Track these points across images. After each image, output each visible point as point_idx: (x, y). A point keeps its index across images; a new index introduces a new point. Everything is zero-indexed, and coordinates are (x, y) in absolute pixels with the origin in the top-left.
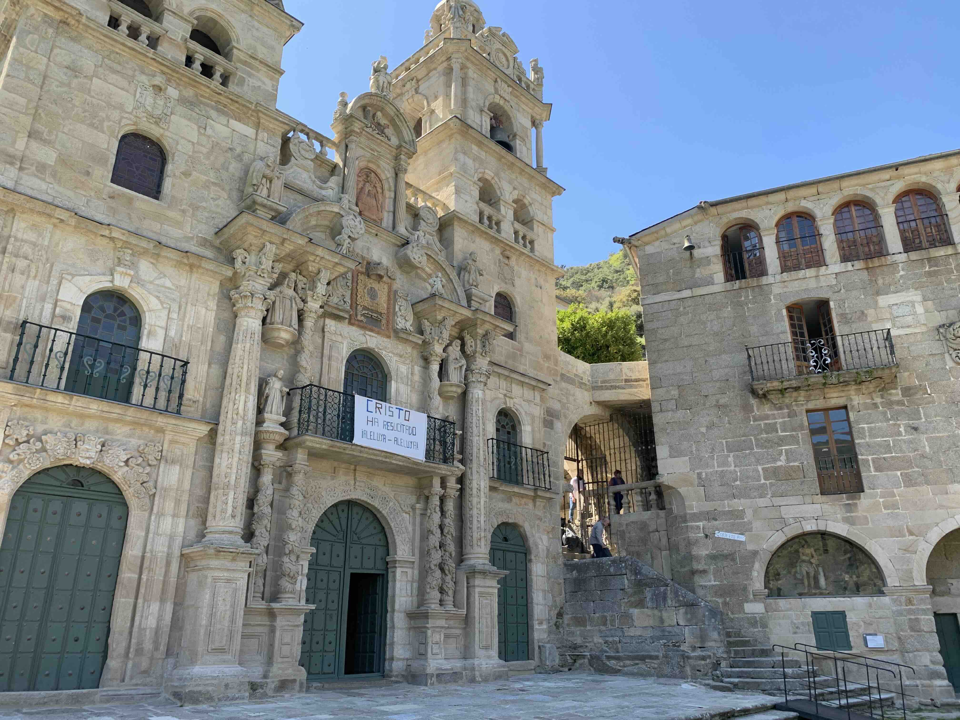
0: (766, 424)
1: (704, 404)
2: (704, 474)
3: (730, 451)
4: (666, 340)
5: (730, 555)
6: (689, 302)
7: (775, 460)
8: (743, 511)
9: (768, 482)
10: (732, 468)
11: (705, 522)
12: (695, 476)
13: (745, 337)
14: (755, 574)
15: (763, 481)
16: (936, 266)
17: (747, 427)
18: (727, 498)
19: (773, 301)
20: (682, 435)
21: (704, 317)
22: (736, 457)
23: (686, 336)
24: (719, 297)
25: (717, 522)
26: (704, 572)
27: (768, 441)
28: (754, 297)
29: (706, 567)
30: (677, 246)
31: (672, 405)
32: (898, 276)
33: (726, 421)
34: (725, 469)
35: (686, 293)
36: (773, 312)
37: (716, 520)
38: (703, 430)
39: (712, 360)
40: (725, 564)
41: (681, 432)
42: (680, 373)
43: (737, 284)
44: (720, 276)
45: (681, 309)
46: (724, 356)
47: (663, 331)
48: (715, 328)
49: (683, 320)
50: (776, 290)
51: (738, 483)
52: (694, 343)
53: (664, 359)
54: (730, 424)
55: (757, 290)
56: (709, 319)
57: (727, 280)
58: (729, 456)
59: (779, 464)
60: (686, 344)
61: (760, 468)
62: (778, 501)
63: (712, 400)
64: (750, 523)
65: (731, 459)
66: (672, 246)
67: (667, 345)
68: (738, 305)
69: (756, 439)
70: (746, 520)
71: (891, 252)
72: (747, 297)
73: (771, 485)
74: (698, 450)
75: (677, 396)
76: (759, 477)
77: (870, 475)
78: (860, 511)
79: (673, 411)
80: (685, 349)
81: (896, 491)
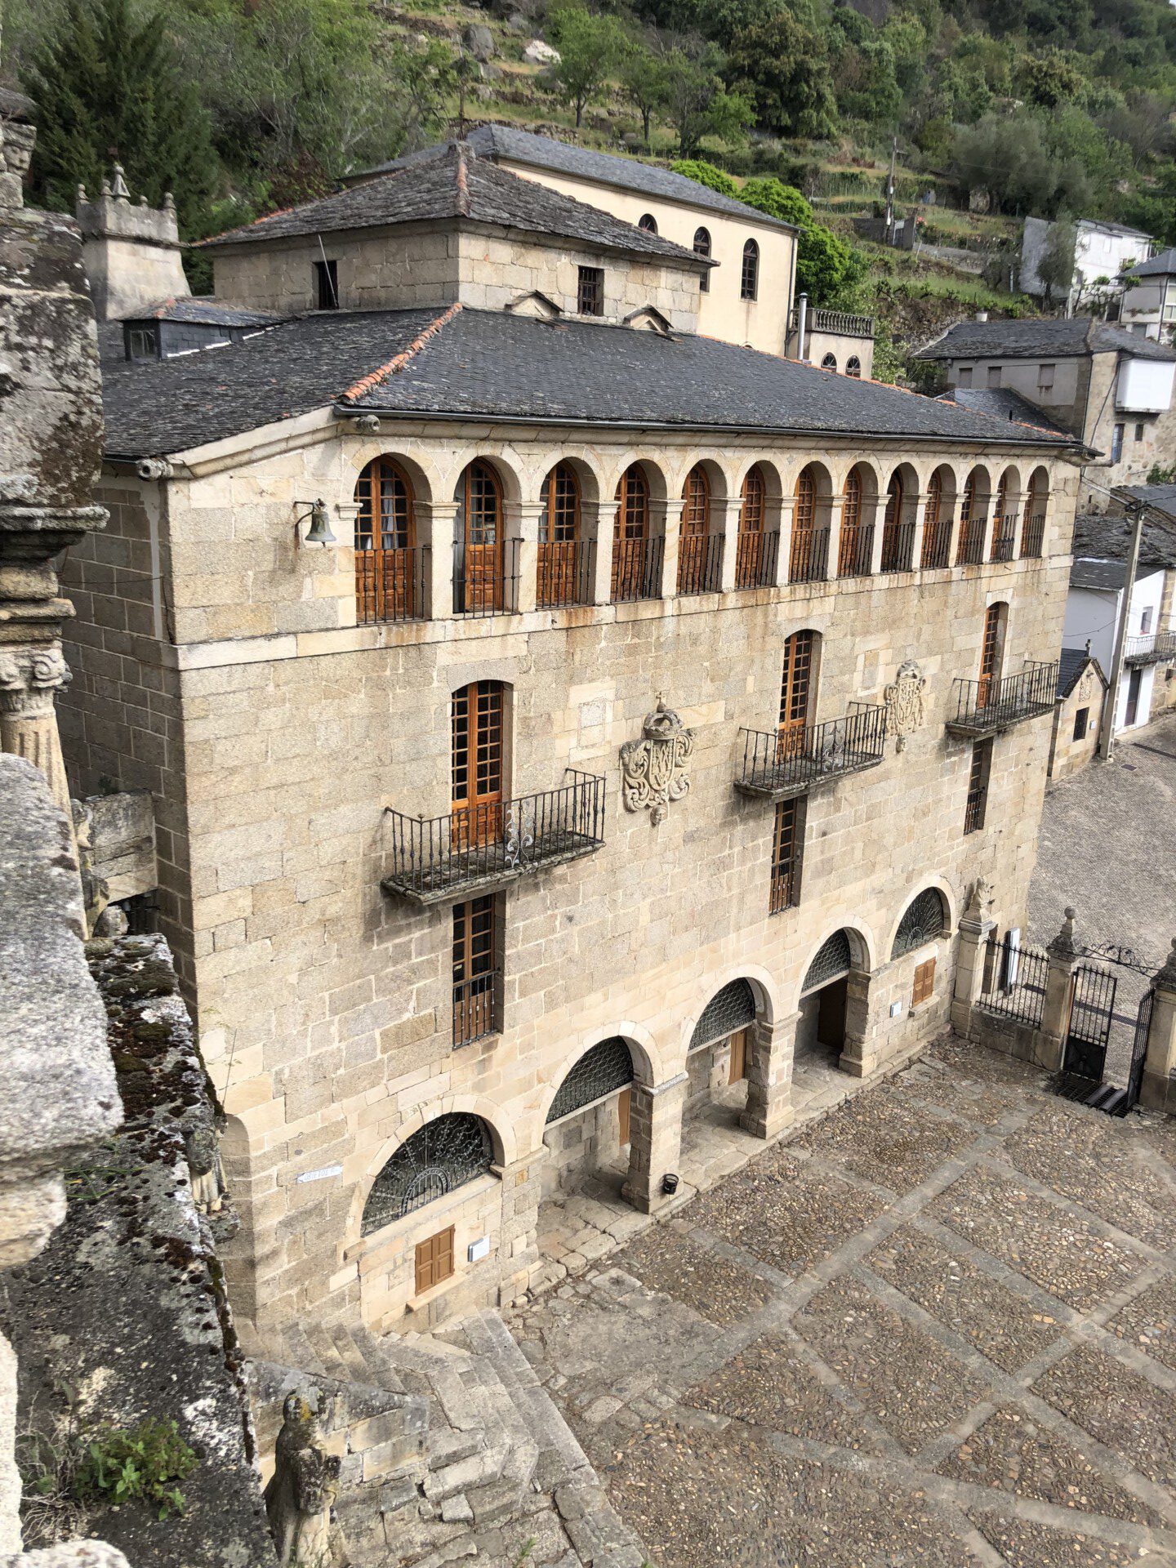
0: (396, 946)
1: (300, 923)
2: (287, 1071)
3: (334, 1012)
4: (233, 771)
5: (316, 1207)
6: (287, 671)
7: (400, 1012)
8: (345, 1121)
9: (385, 1056)
10: (336, 1045)
11: (281, 1165)
12: (271, 1080)
15: (379, 1056)
16: (639, 636)
17: (365, 958)
18: (321, 1105)
19: (435, 684)
20: (253, 998)
21: (313, 713)
22: (345, 1021)
23: (278, 760)
24: (347, 662)
25: (303, 1156)
26: (275, 1253)
27: (395, 977)
28: (406, 670)
29: (276, 1244)
31: (238, 933)
32: (598, 649)
33: (334, 953)
34: (323, 1050)
35: (284, 647)
36: (433, 708)
37: (298, 1153)
38: (293, 979)
39: (321, 820)
40: (307, 1225)
41: (251, 992)
42: (259, 854)
43: (383, 635)
44: (347, 610)
45: (271, 688)
46: (344, 809)
47: (228, 744)
48: (335, 742)
49: (272, 717)
50: (443, 656)
51: (342, 1071)
52: (290, 779)
53: (227, 820)
54: (340, 956)
55: (413, 652)
56: (324, 717)
57: (362, 622)
58: (331, 1023)
59: (406, 1016)
60: (275, 781)
61: (377, 1033)
62: (396, 1085)
63: (313, 913)
64: (353, 1138)
65: (334, 1029)
66: (257, 499)
67: (237, 783)
68: (380, 686)
69: (378, 979)
70: (347, 1136)
71: (598, 600)
72: (395, 669)
73: (390, 1059)
74: (280, 1024)
75: (249, 910)
76: (375, 1049)
77: (514, 1004)
78: (494, 1068)
79: (237, 945)
80: (272, 792)
81: (536, 1022)
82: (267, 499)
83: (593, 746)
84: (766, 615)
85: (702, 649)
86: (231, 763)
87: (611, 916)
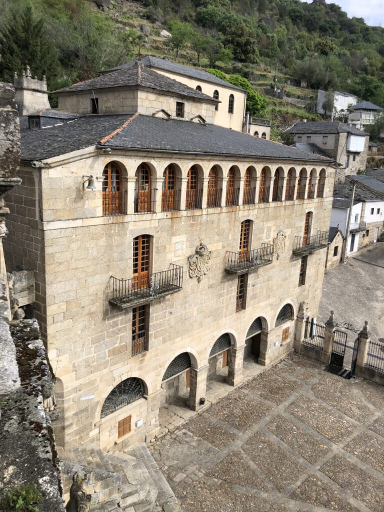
0: (113, 322)
1: (82, 314)
2: (77, 363)
3: (93, 343)
4: (61, 263)
5: (85, 409)
6: (79, 231)
7: (115, 343)
8: (96, 380)
9: (109, 358)
10: (93, 354)
11: (74, 394)
12: (71, 366)
14: (97, 414)
15: (107, 358)
17: (103, 326)
18: (88, 375)
19: (128, 235)
20: (66, 338)
21: (88, 245)
22: (96, 347)
23: (76, 260)
24: (99, 228)
25: (81, 392)
27: (113, 332)
28: (119, 231)
29: (72, 421)
31: (61, 317)
32: (181, 224)
33: (93, 324)
34: (89, 356)
35: (79, 223)
36: (127, 244)
37: (80, 390)
38: (79, 332)
39: (89, 280)
40: (82, 415)
42: (68, 291)
43: (111, 219)
44: (100, 211)
45: (74, 237)
46: (97, 276)
47: (59, 255)
48: (95, 254)
49: (74, 246)
50: (131, 227)
51: (95, 363)
52: (80, 266)
53: (59, 279)
54: (95, 325)
55: (121, 225)
56: (91, 246)
57: (104, 215)
58: (92, 347)
59: (116, 345)
60: (74, 267)
61: (107, 351)
62: (113, 368)
63: (86, 311)
64: (98, 386)
65: (92, 349)
66: (71, 175)
67: (62, 268)
68: (110, 236)
69: (107, 333)
70: (96, 385)
71: (181, 209)
72: (115, 230)
73: (111, 359)
74: (75, 348)
75: (65, 310)
76: (106, 356)
77: (152, 341)
78: (145, 362)
79: (61, 321)
80: (74, 271)
81: (159, 347)
82: (74, 175)
83: (179, 256)
84: (235, 215)
85: (215, 225)
86: (60, 261)
87: (184, 312)
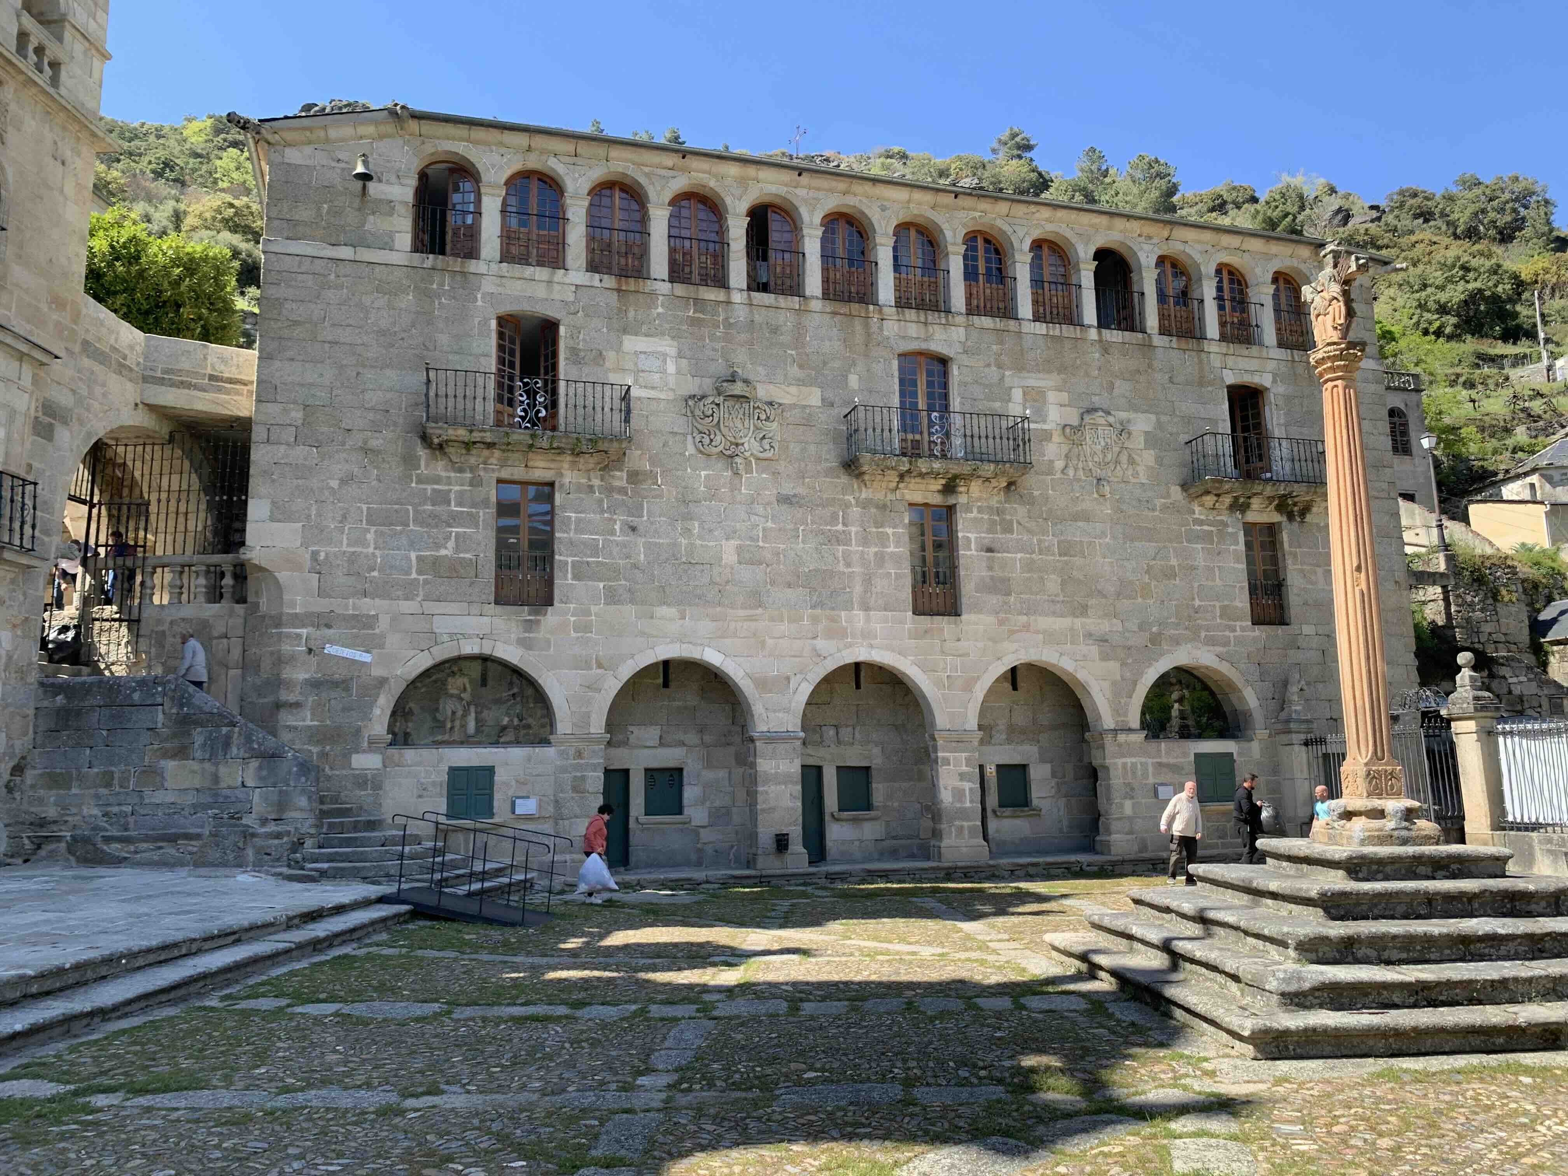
0: (434, 490)
1: (343, 444)
2: (322, 555)
3: (370, 522)
4: (296, 323)
5: (343, 682)
6: (347, 268)
7: (438, 546)
8: (376, 617)
9: (421, 578)
10: (371, 550)
11: (311, 629)
12: (308, 556)
13: (427, 349)
14: (377, 712)
15: (414, 575)
16: (702, 312)
17: (404, 490)
18: (354, 595)
19: (479, 303)
20: (298, 487)
21: (367, 300)
22: (381, 534)
23: (333, 325)
24: (398, 273)
25: (332, 631)
26: (297, 705)
27: (433, 516)
28: (453, 288)
29: (300, 698)
30: (343, 165)
31: (289, 435)
32: (654, 312)
33: (374, 476)
34: (359, 549)
35: (345, 252)
36: (477, 320)
37: (328, 626)
38: (334, 484)
39: (369, 374)
40: (333, 695)
41: (295, 482)
42: (311, 384)
43: (430, 260)
44: (405, 239)
45: (332, 277)
46: (388, 372)
47: (294, 306)
48: (384, 324)
49: (331, 296)
50: (488, 286)
51: (375, 574)
52: (342, 340)
53: (290, 354)
54: (380, 481)
55: (458, 278)
56: (376, 305)
57: (416, 249)
58: (368, 531)
59: (443, 552)
60: (330, 338)
61: (413, 555)
62: (432, 607)
63: (356, 439)
64: (383, 636)
65: (370, 536)
66: (334, 164)
67: (297, 332)
68: (425, 294)
69: (416, 511)
70: (377, 631)
71: (653, 275)
72: (442, 284)
73: (426, 582)
74: (319, 515)
75: (300, 422)
76: (410, 568)
78: (541, 633)
79: (288, 445)
80: (327, 345)
81: (594, 609)
83: (653, 388)
85: (785, 338)
86: (294, 317)
